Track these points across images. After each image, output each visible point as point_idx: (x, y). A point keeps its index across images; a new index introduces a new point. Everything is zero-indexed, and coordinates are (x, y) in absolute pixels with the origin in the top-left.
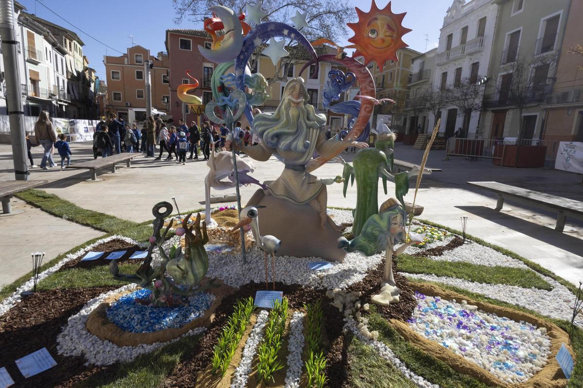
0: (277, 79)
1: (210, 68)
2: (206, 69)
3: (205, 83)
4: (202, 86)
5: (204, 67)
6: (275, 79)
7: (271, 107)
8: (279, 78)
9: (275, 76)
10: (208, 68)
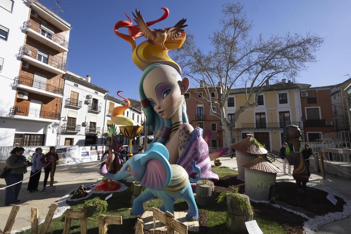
0: (248, 106)
1: (202, 107)
2: (199, 108)
3: (198, 117)
4: (196, 119)
5: (198, 107)
6: (246, 106)
7: (247, 128)
8: (250, 105)
9: (246, 104)
10: (200, 107)
